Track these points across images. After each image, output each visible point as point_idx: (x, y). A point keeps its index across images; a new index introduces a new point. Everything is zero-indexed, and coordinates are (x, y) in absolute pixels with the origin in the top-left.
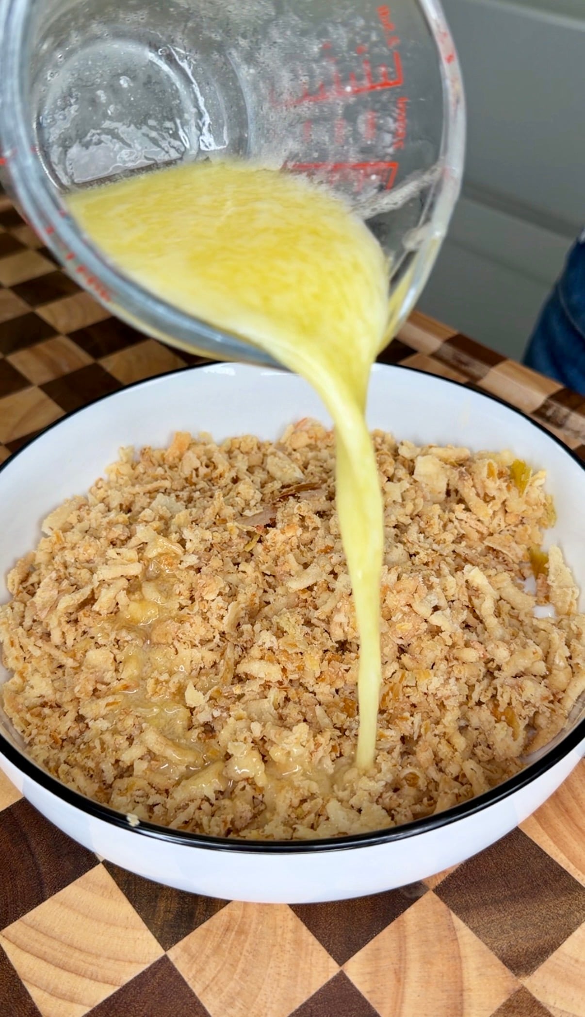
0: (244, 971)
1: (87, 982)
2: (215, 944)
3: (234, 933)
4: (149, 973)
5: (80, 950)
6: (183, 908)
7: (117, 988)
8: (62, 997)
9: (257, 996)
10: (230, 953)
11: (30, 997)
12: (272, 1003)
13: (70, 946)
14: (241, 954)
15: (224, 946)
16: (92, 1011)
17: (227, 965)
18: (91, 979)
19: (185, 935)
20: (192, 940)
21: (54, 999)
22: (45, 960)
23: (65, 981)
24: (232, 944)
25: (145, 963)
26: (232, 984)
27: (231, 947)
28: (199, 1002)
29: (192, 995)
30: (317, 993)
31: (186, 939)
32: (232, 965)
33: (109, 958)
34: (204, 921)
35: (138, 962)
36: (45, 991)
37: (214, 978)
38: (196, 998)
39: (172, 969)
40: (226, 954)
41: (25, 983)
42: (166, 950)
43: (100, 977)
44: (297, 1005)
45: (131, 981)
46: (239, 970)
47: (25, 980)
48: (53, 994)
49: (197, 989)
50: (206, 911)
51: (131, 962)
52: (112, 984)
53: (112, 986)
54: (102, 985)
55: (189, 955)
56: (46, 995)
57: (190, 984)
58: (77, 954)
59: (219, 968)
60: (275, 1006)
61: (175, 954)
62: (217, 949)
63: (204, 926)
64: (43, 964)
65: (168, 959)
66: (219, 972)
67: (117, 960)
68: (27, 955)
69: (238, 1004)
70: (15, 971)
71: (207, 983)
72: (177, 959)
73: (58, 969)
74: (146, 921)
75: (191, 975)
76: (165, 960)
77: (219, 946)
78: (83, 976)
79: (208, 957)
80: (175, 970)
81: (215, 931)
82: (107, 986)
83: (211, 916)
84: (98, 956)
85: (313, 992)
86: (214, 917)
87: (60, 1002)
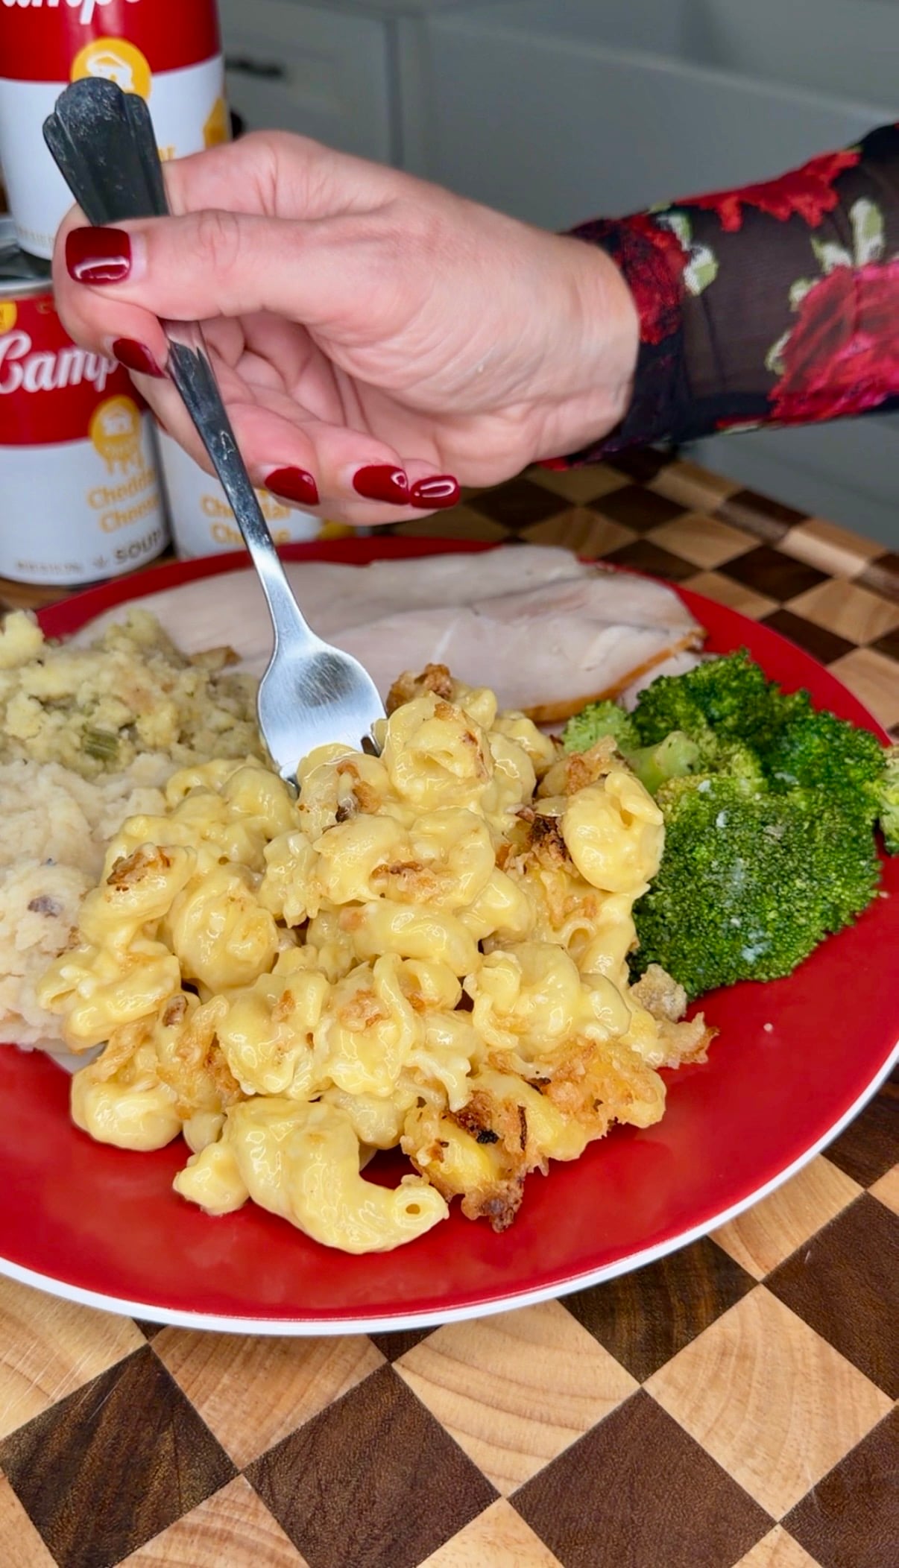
0: (758, 1409)
1: (537, 1424)
2: (710, 1373)
3: (733, 1358)
4: (623, 1413)
5: (518, 1384)
6: (654, 1326)
7: (581, 1434)
8: (505, 1446)
9: (784, 1442)
10: (733, 1385)
11: (458, 1448)
12: (807, 1450)
13: (502, 1378)
14: (750, 1386)
15: (723, 1375)
16: (552, 1465)
17: (733, 1401)
18: (541, 1421)
19: (664, 1362)
20: (676, 1367)
21: (494, 1450)
22: (470, 1397)
23: (506, 1426)
24: (734, 1373)
25: (614, 1400)
26: (745, 1426)
27: (735, 1377)
28: (703, 1451)
29: (691, 1442)
30: (869, 1437)
31: (667, 1367)
32: (739, 1401)
33: (562, 1394)
34: (687, 1343)
35: (605, 1399)
36: (478, 1438)
37: (717, 1420)
38: (698, 1445)
39: (656, 1409)
40: (729, 1385)
41: (447, 1428)
42: (641, 1382)
43: (553, 1419)
44: (843, 1453)
45: (600, 1425)
46: (751, 1408)
47: (446, 1424)
48: (491, 1442)
49: (697, 1433)
50: (687, 1329)
51: (594, 1399)
52: (572, 1428)
53: (573, 1431)
54: (558, 1429)
55: (676, 1388)
56: (481, 1445)
57: (685, 1426)
58: (514, 1389)
59: (722, 1405)
60: (812, 1455)
61: (656, 1386)
62: (714, 1380)
63: (691, 1348)
64: (468, 1403)
65: (647, 1395)
66: (723, 1410)
67: (573, 1396)
68: (442, 1391)
69: (760, 1452)
70: (429, 1413)
71: (709, 1425)
72: (659, 1393)
73: (490, 1410)
74: (604, 1342)
75: (684, 1416)
76: (642, 1396)
77: (716, 1376)
78: (530, 1418)
79: (703, 1390)
80: (659, 1408)
81: (705, 1355)
82: (566, 1431)
83: (696, 1335)
84: (545, 1391)
85: (862, 1435)
86: (700, 1337)
87: (502, 1453)
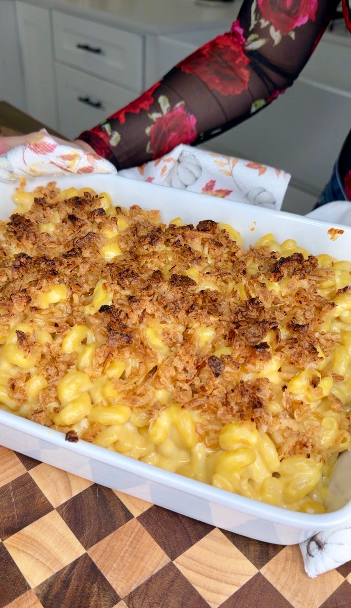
0: (299, 579)
1: (224, 584)
2: (282, 566)
3: (290, 562)
4: (253, 581)
5: (217, 569)
6: (263, 550)
7: (239, 588)
8: (213, 591)
9: (308, 592)
10: (290, 571)
11: (197, 592)
12: (316, 595)
13: (211, 567)
14: (296, 571)
15: (287, 567)
16: (229, 598)
17: (290, 577)
18: (225, 583)
19: (267, 563)
20: (270, 564)
21: (209, 593)
22: (200, 574)
23: (213, 584)
24: (290, 567)
25: (250, 576)
26: (295, 586)
27: (290, 569)
28: (281, 594)
29: (277, 591)
30: (337, 590)
31: (267, 564)
32: (292, 577)
33: (232, 573)
34: (274, 556)
35: (246, 575)
36: (204, 588)
37: (285, 583)
38: (279, 592)
39: (264, 579)
40: (289, 571)
41: (193, 585)
42: (259, 570)
43: (229, 582)
44: (328, 596)
45: (245, 585)
46: (296, 579)
47: (193, 583)
48: (208, 590)
49: (278, 588)
50: (274, 551)
51: (243, 575)
52: (236, 585)
53: (236, 587)
54: (231, 586)
55: (271, 572)
56: (205, 591)
57: (274, 585)
58: (215, 571)
59: (287, 578)
60: (318, 596)
61: (263, 571)
62: (284, 569)
63: (275, 558)
64: (200, 576)
65: (261, 574)
66: (287, 579)
67: (236, 574)
68: (190, 571)
69: (300, 595)
70: (187, 579)
71: (283, 585)
72: (265, 574)
73: (208, 579)
74: (246, 555)
75: (274, 581)
76: (259, 574)
77: (284, 568)
78: (221, 581)
79: (280, 573)
80: (265, 579)
81: (280, 560)
82: (234, 586)
83: (277, 553)
84: (226, 572)
85: (334, 590)
86: (279, 554)
87: (212, 594)
